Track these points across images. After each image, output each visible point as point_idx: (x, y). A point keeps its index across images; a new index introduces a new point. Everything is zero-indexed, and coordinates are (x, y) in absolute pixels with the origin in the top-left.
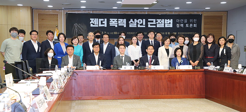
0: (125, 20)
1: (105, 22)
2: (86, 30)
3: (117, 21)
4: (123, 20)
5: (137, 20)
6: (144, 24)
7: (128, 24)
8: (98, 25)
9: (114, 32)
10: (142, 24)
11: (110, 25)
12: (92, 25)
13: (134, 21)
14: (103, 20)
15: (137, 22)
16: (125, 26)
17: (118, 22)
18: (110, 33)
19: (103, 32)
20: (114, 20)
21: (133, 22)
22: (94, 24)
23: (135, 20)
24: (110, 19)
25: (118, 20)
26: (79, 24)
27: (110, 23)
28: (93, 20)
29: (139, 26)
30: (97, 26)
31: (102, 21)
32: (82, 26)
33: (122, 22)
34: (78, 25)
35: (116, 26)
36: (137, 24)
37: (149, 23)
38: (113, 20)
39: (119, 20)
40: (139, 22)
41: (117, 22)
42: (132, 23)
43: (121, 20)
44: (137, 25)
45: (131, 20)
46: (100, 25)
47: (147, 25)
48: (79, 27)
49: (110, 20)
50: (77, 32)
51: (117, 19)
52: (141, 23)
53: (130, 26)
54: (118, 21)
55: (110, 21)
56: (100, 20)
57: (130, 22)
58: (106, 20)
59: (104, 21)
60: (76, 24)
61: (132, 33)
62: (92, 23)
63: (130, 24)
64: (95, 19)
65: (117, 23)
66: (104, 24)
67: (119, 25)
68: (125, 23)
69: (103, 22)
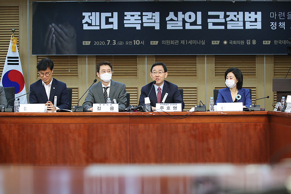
0: (157, 15)
1: (115, 19)
2: (73, 37)
3: (139, 16)
4: (154, 14)
5: (184, 13)
6: (199, 22)
7: (163, 23)
8: (100, 26)
9: (134, 41)
10: (194, 23)
11: (126, 26)
12: (86, 27)
13: (176, 15)
14: (109, 14)
15: (184, 19)
16: (157, 27)
17: (142, 19)
18: (125, 43)
19: (109, 41)
20: (133, 16)
21: (175, 18)
22: (90, 25)
23: (180, 14)
24: (126, 13)
25: (142, 14)
26: (60, 25)
27: (125, 22)
28: (89, 16)
29: (188, 27)
30: (98, 28)
31: (107, 18)
32: (65, 30)
33: (152, 19)
34: (57, 27)
35: (138, 27)
36: (184, 22)
37: (209, 20)
38: (131, 16)
39: (144, 14)
40: (187, 19)
41: (140, 18)
42: (172, 20)
43: (150, 14)
44: (184, 26)
45: (171, 15)
46: (104, 26)
47: (205, 24)
48: (59, 30)
49: (126, 16)
50: (54, 41)
51: (139, 13)
52: (193, 20)
53: (169, 27)
54: (141, 16)
55: (125, 18)
56: (104, 15)
57: (167, 19)
58: (116, 14)
59: (112, 17)
60: (53, 24)
61: (172, 41)
62: (87, 23)
63: (168, 22)
64: (93, 13)
65: (140, 22)
66: (112, 23)
67: (145, 25)
68: (158, 20)
69: (110, 20)
